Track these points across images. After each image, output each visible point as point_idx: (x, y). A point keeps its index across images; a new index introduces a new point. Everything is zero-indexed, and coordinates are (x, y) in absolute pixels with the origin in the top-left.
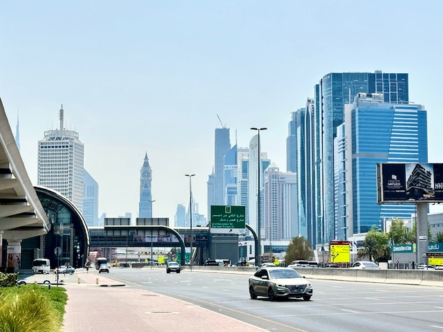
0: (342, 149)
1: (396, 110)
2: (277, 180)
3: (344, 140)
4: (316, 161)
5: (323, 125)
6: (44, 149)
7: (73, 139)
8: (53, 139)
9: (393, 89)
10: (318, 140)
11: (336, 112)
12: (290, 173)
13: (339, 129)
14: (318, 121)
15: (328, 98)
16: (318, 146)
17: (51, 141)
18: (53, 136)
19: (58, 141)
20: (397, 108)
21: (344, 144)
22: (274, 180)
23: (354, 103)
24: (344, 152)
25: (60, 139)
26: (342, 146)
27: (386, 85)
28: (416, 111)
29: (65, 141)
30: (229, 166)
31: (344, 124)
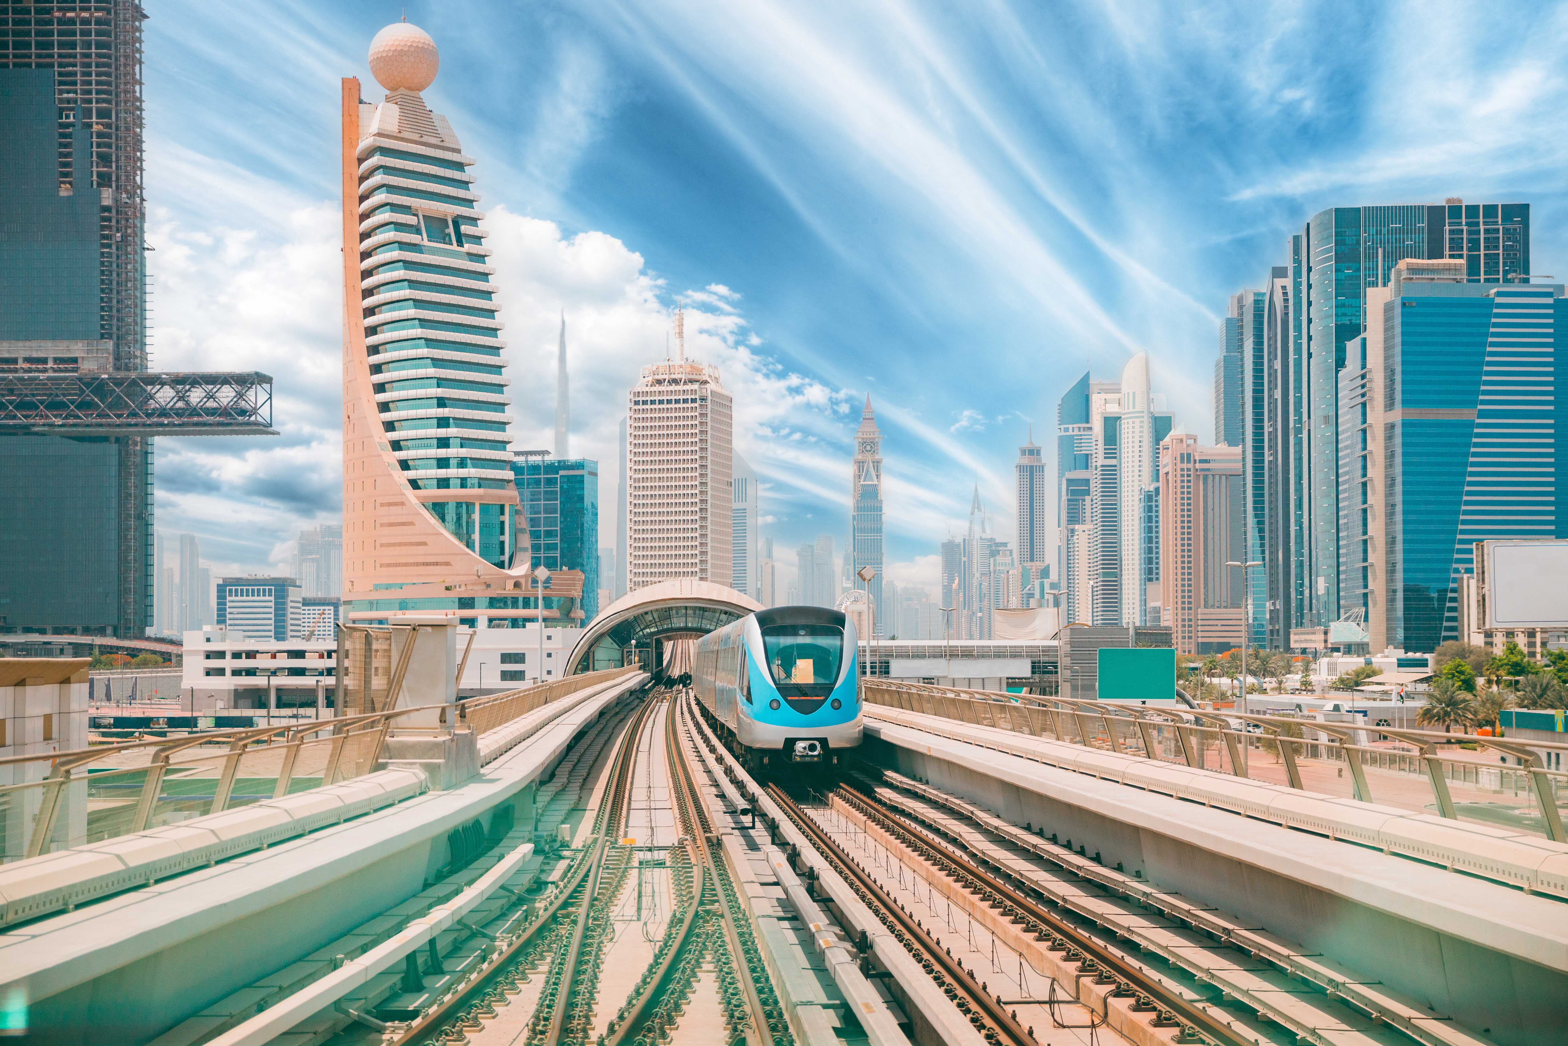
0: (1360, 400)
1: (1498, 300)
2: (1191, 466)
3: (1363, 377)
4: (1291, 425)
5: (1310, 338)
6: (641, 407)
7: (706, 382)
8: (659, 382)
9: (1491, 243)
10: (1298, 373)
11: (1343, 305)
12: (1223, 447)
13: (1352, 347)
14: (1298, 328)
15: (1323, 273)
16: (1298, 388)
17: (657, 388)
18: (660, 377)
19: (673, 387)
20: (1499, 294)
21: (1363, 386)
22: (1185, 466)
23: (1392, 284)
24: (1364, 405)
25: (675, 381)
26: (1360, 391)
27: (1474, 232)
28: (1550, 301)
29: (689, 387)
30: (1070, 426)
31: (1363, 335)
